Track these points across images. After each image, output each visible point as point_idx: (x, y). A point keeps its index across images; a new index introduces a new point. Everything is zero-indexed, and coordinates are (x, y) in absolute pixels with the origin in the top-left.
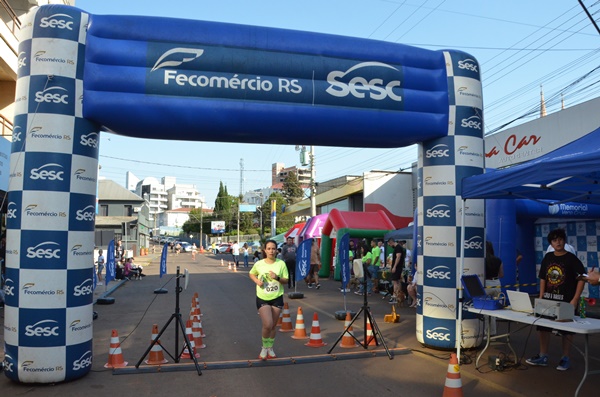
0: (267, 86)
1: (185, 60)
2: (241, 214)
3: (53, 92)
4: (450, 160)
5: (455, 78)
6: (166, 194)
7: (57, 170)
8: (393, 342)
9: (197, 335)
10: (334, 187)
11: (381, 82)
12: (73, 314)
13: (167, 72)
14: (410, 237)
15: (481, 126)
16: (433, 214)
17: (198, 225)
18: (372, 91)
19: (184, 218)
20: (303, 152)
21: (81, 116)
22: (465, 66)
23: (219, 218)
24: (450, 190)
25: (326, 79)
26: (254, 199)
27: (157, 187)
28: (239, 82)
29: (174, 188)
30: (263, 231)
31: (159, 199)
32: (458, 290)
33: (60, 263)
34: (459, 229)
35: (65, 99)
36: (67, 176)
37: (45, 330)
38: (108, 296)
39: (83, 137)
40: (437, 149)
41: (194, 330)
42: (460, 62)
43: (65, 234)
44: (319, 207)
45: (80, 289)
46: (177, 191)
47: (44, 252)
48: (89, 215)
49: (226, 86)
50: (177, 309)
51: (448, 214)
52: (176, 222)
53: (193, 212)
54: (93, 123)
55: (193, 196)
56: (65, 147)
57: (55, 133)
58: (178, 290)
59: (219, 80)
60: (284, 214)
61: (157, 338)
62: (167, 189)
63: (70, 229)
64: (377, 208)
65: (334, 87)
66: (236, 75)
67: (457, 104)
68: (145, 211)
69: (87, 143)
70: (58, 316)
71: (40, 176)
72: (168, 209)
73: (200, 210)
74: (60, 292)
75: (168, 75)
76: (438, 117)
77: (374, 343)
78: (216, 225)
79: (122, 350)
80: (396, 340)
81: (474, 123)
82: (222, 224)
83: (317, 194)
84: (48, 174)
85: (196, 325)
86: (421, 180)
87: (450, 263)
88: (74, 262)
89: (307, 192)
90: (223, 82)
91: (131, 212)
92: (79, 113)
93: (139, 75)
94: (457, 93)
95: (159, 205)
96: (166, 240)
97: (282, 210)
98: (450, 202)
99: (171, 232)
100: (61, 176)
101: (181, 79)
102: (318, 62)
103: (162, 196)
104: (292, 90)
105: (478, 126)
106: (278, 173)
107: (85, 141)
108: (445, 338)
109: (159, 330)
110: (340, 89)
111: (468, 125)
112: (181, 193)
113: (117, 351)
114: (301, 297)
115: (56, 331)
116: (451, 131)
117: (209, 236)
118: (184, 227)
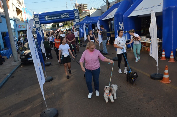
0: (55, 18)
15: (79, 17)
18: (66, 16)
66: (52, 18)
75: (46, 19)
82: (62, 24)
94: (75, 15)
102: (60, 14)
104: (58, 18)
110: (63, 17)
111: (77, 18)
116: (75, 18)
117: (59, 27)
118: (52, 26)
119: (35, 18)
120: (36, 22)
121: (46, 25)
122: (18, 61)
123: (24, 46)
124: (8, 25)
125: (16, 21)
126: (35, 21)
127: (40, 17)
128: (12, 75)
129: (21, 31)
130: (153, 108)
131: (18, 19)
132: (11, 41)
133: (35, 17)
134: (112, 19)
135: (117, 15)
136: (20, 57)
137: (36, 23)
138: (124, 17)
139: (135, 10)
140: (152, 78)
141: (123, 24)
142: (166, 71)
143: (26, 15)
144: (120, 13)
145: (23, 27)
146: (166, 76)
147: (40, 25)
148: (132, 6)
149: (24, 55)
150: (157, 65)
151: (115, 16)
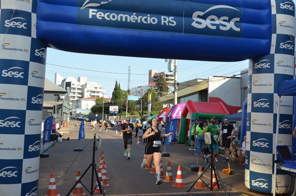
0: (154, 21)
1: (102, 3)
2: (129, 101)
3: (17, 21)
5: (277, 15)
6: (81, 88)
7: (20, 71)
8: (229, 187)
9: (104, 177)
10: (189, 86)
11: (227, 18)
12: (27, 163)
13: (91, 10)
14: (240, 119)
15: (294, 47)
16: (258, 105)
17: (101, 108)
18: (221, 24)
19: (92, 103)
20: (170, 63)
21: (36, 38)
22: (285, 7)
23: (115, 104)
24: (270, 90)
25: (192, 17)
26: (137, 93)
27: (75, 84)
28: (136, 18)
29: (86, 84)
30: (143, 113)
31: (76, 91)
32: (274, 155)
33: (20, 131)
34: (275, 115)
35: (25, 26)
36: (26, 75)
37: (8, 173)
38: (44, 152)
39: (36, 50)
40: (262, 63)
41: (102, 174)
42: (281, 4)
43: (24, 112)
44: (179, 98)
45: (32, 147)
46: (88, 86)
47: (10, 123)
48: (40, 100)
49: (128, 21)
50: (94, 161)
51: (268, 105)
52: (87, 106)
53: (98, 100)
54: (42, 42)
55: (98, 90)
56: (25, 57)
58: (95, 149)
59: (124, 16)
60: (156, 103)
61: (80, 179)
62: (81, 84)
63: (27, 109)
64: (217, 100)
65: (197, 22)
66: (135, 14)
67: (277, 33)
68: (67, 98)
69: (39, 54)
70: (18, 164)
71: (8, 74)
72: (81, 97)
73: (102, 99)
74: (19, 149)
75: (91, 13)
76: (264, 42)
77: (217, 187)
78: (112, 109)
79: (57, 186)
80: (231, 185)
81: (288, 46)
82: (117, 107)
83: (178, 90)
84: (13, 73)
85: (104, 171)
86: (251, 83)
87: (269, 137)
88: (29, 130)
89: (172, 89)
90: (126, 18)
91: (59, 99)
92: (34, 34)
93: (72, 11)
94: (278, 26)
95: (76, 95)
96: (80, 117)
97: (155, 100)
98: (270, 97)
99: (83, 112)
100: (22, 75)
101: (100, 15)
103: (78, 89)
104: (170, 24)
105: (291, 48)
106: (152, 76)
107: (38, 53)
108: (264, 186)
109: (81, 174)
110: (200, 23)
111: (284, 47)
112: (90, 87)
113: (54, 187)
114: (168, 155)
115: (16, 174)
116: (273, 50)
117: (108, 115)
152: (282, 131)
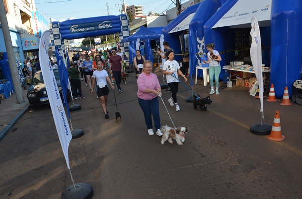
1: (75, 27)
4: (122, 35)
5: (122, 20)
11: (108, 24)
15: (128, 28)
18: (106, 26)
35: (59, 37)
36: (61, 48)
57: (58, 42)
67: (122, 25)
76: (119, 28)
78: (96, 40)
82: (99, 39)
93: (68, 31)
102: (96, 23)
110: (101, 27)
111: (125, 29)
116: (122, 30)
117: (94, 45)
118: (82, 42)
119: (53, 29)
120: (55, 35)
121: (72, 40)
122: (24, 102)
123: (35, 77)
124: (7, 39)
125: (20, 34)
126: (54, 33)
127: (62, 27)
128: (12, 126)
129: (29, 51)
130: (254, 183)
131: (24, 30)
132: (11, 67)
133: (53, 27)
134: (185, 32)
135: (193, 25)
136: (28, 96)
137: (55, 37)
138: (206, 29)
139: (225, 16)
140: (253, 131)
141: (203, 40)
142: (277, 121)
143: (38, 22)
144: (199, 22)
145: (32, 44)
146: (276, 129)
147: (62, 40)
148: (220, 10)
149: (35, 92)
150: (262, 110)
151: (190, 26)
152: (125, 51)
